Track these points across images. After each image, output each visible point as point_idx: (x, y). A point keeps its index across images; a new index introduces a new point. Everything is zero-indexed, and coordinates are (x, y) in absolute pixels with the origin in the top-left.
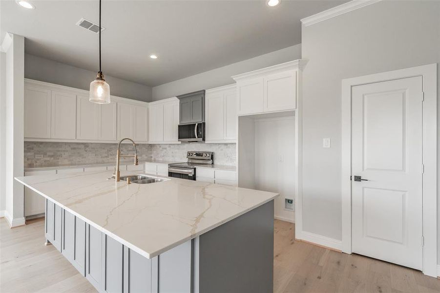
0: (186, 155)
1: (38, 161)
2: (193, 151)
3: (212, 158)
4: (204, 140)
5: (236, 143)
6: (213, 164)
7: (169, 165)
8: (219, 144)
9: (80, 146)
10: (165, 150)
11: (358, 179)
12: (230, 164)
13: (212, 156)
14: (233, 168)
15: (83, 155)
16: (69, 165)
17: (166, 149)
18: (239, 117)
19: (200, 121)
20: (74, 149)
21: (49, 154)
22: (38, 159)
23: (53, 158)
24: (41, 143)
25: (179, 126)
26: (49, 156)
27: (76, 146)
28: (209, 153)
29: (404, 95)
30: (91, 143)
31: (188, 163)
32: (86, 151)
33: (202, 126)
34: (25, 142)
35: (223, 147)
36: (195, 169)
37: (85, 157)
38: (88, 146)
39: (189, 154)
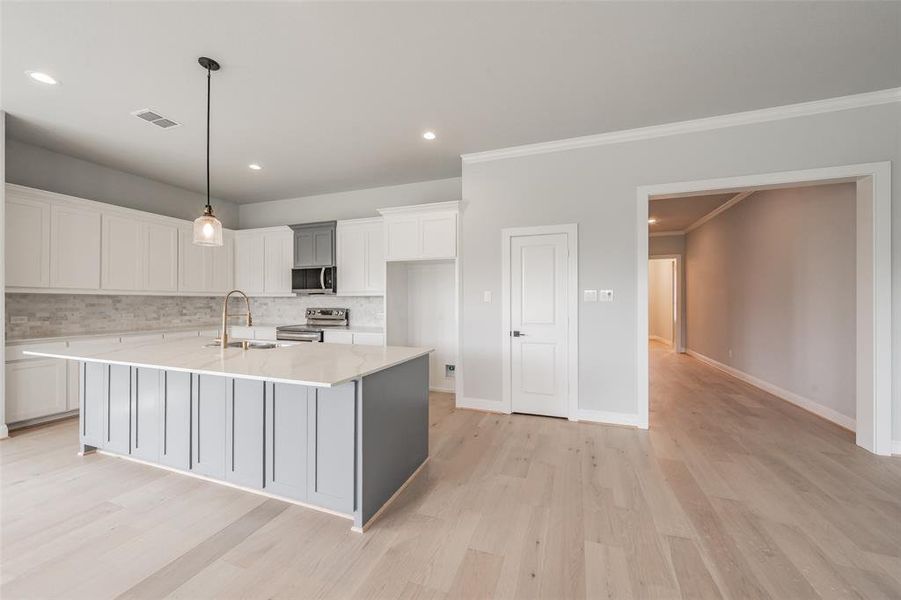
0: (304, 314)
1: (17, 328)
2: (316, 307)
3: (347, 317)
4: (335, 291)
5: (382, 297)
6: (347, 325)
7: (278, 328)
8: (357, 297)
9: (103, 301)
10: (265, 307)
11: (517, 334)
12: (373, 325)
13: (347, 314)
14: (378, 330)
15: (110, 316)
16: (81, 333)
17: (266, 304)
18: (387, 263)
19: (329, 264)
20: (93, 305)
21: (38, 315)
22: (17, 325)
23: (47, 323)
24: (24, 296)
25: (293, 270)
26: (40, 319)
27: (96, 301)
28: (342, 310)
29: (554, 250)
30: (127, 296)
31: (308, 325)
32: (117, 309)
33: (331, 272)
34: (6, 294)
35: (363, 301)
36: (322, 333)
37: (114, 320)
38: (119, 301)
39: (310, 312)
